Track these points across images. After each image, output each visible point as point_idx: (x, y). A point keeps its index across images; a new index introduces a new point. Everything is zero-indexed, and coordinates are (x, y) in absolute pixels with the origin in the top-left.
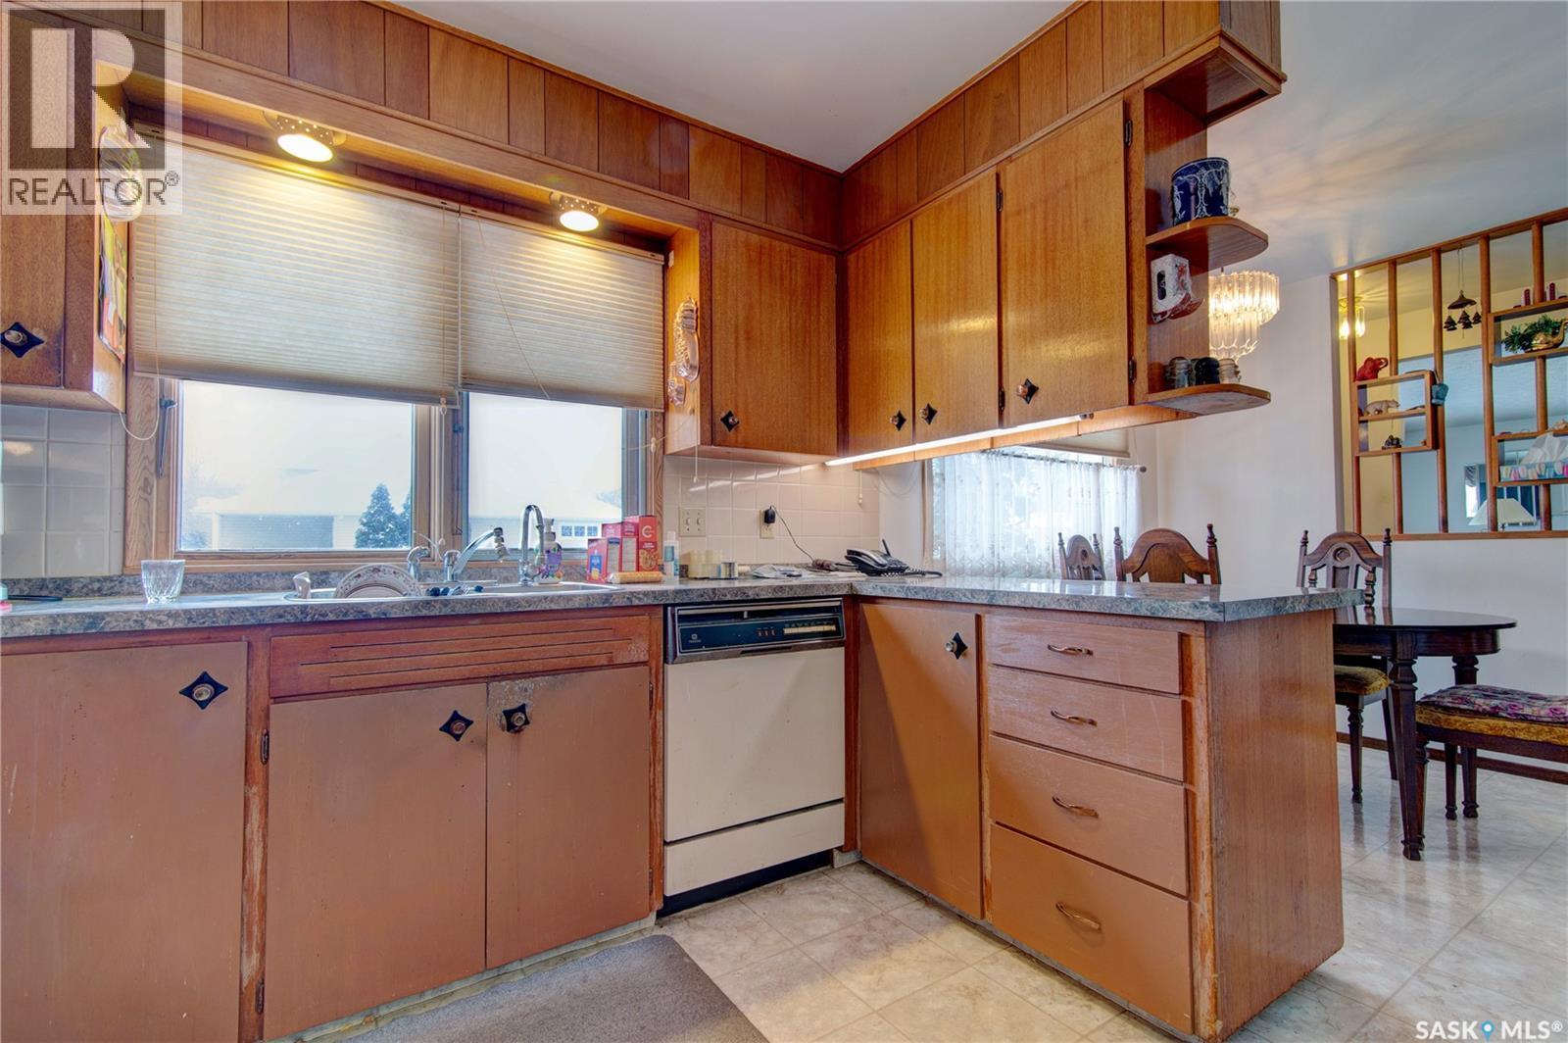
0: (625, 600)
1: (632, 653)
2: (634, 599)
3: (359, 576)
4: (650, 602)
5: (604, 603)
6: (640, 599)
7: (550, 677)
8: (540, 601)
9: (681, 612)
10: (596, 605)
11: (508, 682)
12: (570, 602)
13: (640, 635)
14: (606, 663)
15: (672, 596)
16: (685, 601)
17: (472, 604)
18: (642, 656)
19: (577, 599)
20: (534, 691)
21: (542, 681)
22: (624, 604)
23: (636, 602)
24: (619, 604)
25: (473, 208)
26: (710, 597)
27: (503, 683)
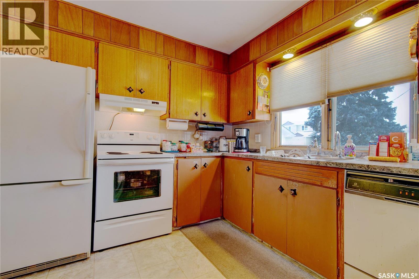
0: (325, 164)
1: (330, 184)
2: (328, 164)
3: (292, 152)
4: (334, 166)
5: (317, 164)
6: (330, 165)
7: (302, 184)
8: (298, 161)
9: (348, 173)
10: (314, 164)
11: (292, 182)
12: (306, 162)
13: (333, 178)
14: (320, 185)
15: (345, 165)
16: (351, 168)
17: (283, 159)
18: (334, 185)
19: (308, 162)
20: (298, 186)
21: (301, 184)
22: (324, 166)
23: (329, 165)
24: (322, 165)
25: (329, 43)
26: (366, 169)
27: (291, 182)
